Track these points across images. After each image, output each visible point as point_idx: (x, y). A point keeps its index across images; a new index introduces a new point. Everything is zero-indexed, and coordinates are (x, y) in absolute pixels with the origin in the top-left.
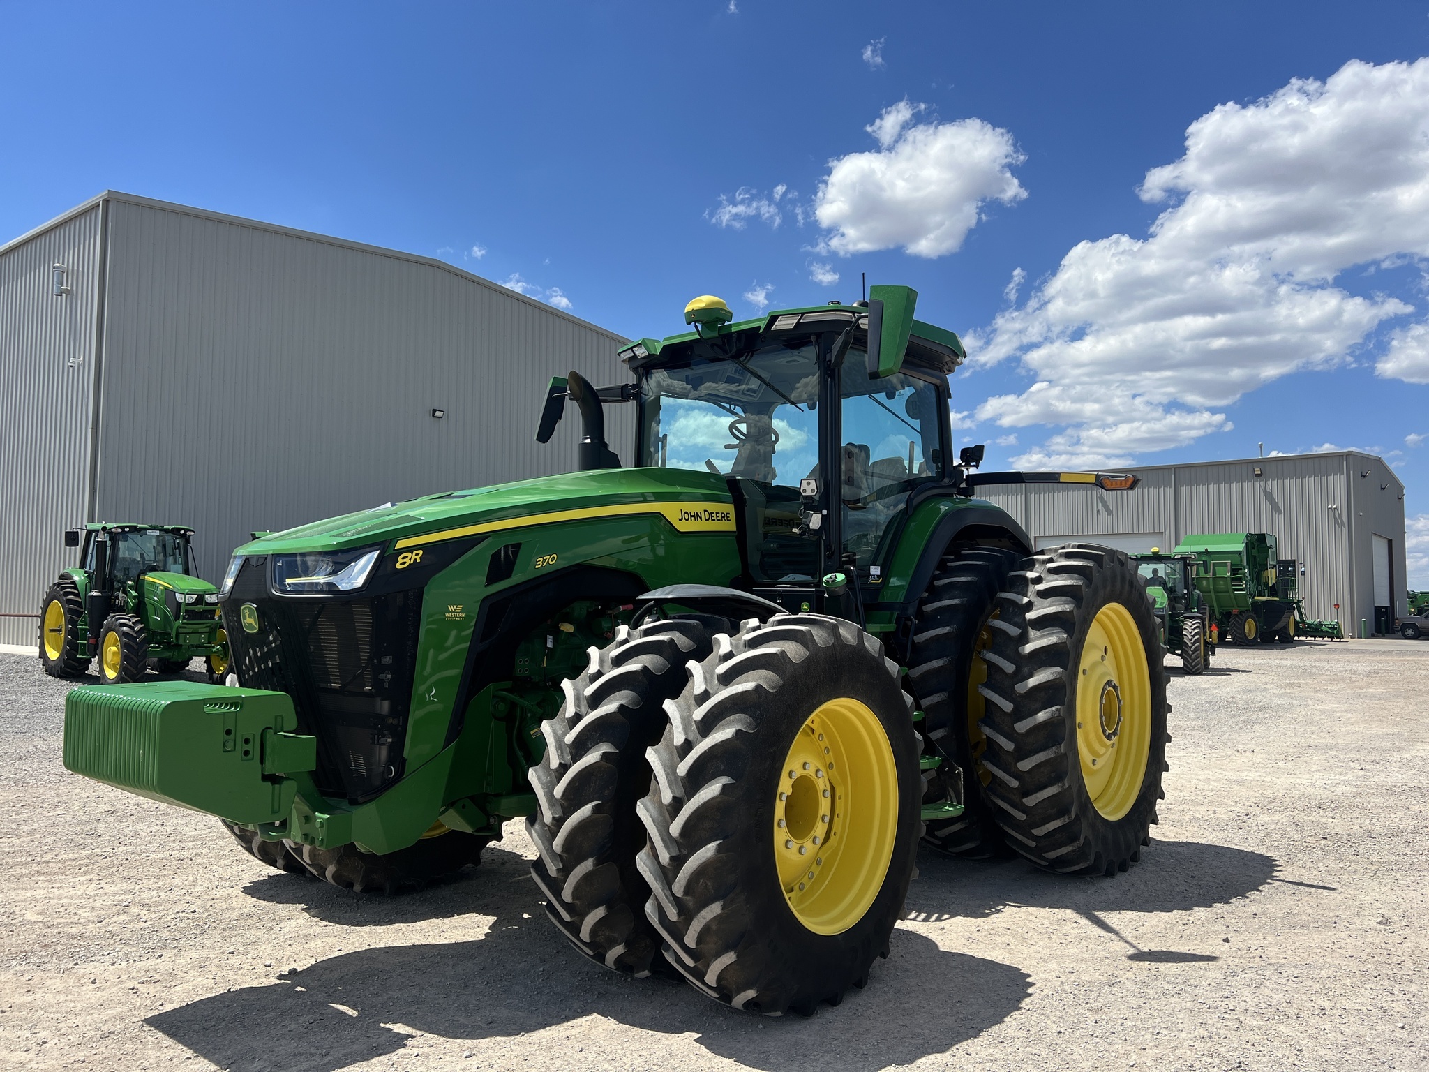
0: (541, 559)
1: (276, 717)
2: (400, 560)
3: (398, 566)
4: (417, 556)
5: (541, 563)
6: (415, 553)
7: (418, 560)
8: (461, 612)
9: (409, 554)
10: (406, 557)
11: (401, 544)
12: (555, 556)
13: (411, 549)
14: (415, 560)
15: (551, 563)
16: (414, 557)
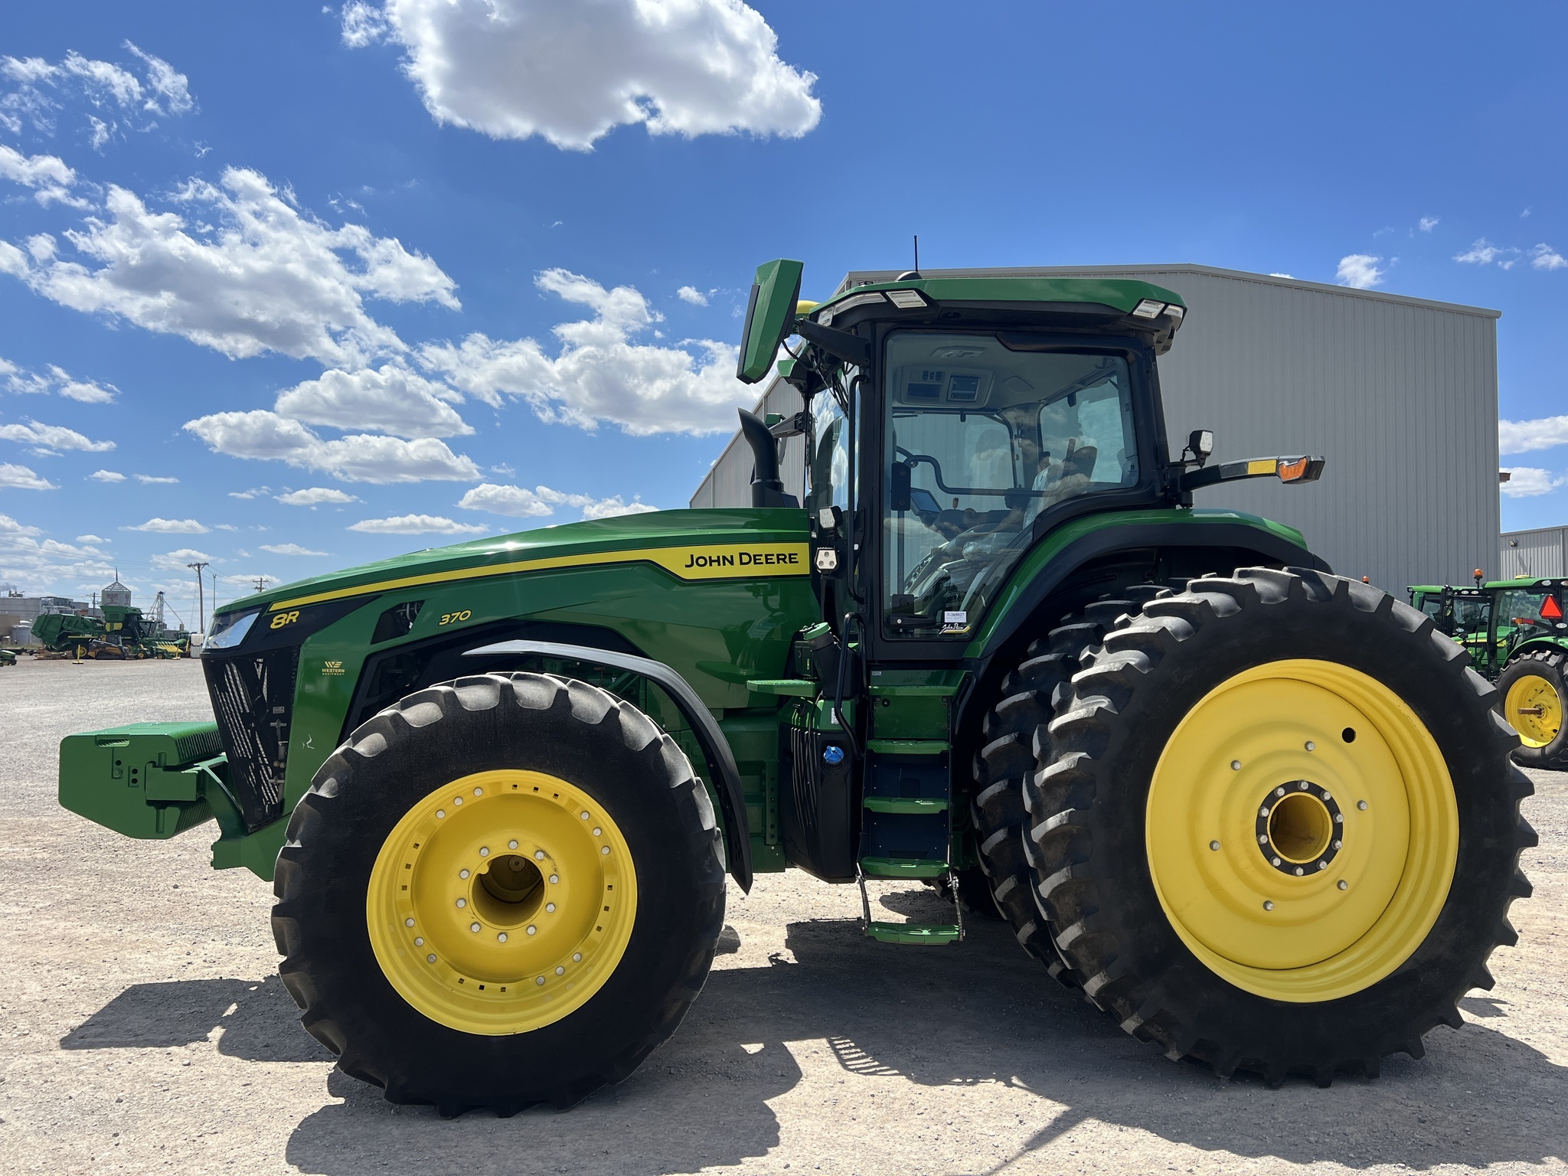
0: (449, 616)
1: (160, 755)
2: (275, 620)
3: (273, 626)
4: (293, 617)
5: (447, 620)
6: (291, 614)
7: (294, 621)
8: (340, 668)
9: (285, 616)
10: (282, 618)
11: (275, 607)
12: (469, 612)
13: (287, 611)
14: (291, 620)
15: (461, 619)
16: (290, 618)
